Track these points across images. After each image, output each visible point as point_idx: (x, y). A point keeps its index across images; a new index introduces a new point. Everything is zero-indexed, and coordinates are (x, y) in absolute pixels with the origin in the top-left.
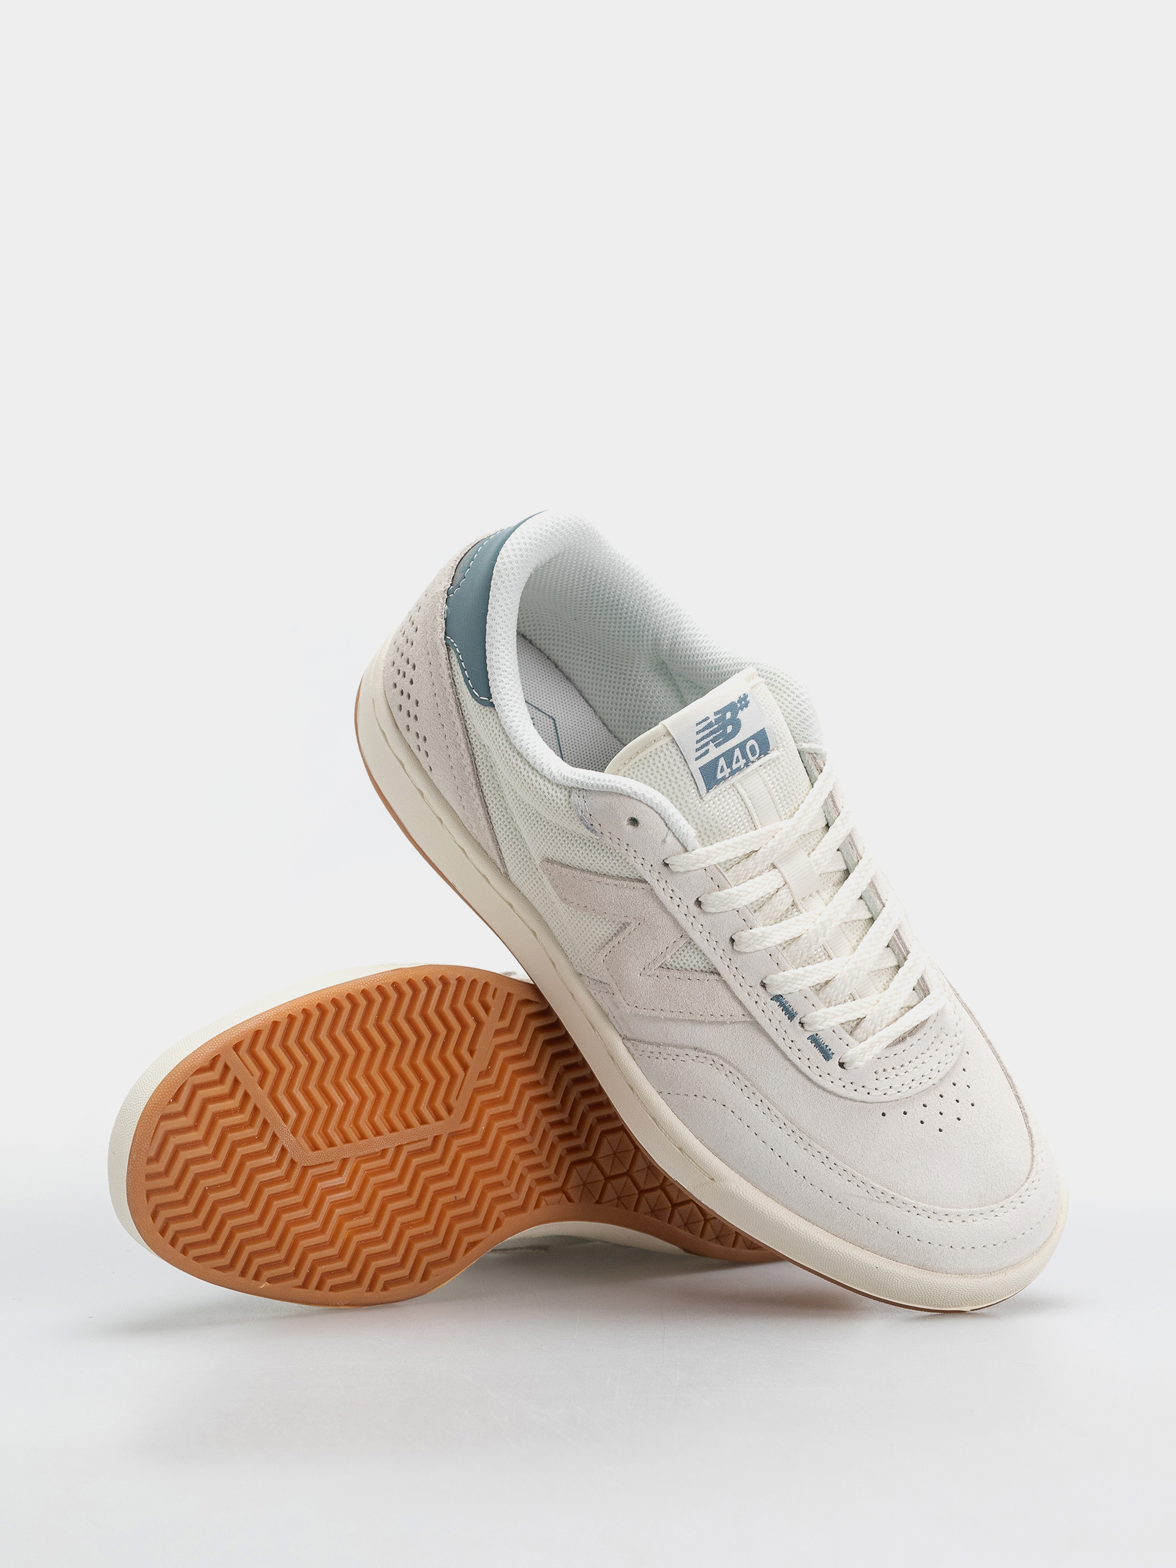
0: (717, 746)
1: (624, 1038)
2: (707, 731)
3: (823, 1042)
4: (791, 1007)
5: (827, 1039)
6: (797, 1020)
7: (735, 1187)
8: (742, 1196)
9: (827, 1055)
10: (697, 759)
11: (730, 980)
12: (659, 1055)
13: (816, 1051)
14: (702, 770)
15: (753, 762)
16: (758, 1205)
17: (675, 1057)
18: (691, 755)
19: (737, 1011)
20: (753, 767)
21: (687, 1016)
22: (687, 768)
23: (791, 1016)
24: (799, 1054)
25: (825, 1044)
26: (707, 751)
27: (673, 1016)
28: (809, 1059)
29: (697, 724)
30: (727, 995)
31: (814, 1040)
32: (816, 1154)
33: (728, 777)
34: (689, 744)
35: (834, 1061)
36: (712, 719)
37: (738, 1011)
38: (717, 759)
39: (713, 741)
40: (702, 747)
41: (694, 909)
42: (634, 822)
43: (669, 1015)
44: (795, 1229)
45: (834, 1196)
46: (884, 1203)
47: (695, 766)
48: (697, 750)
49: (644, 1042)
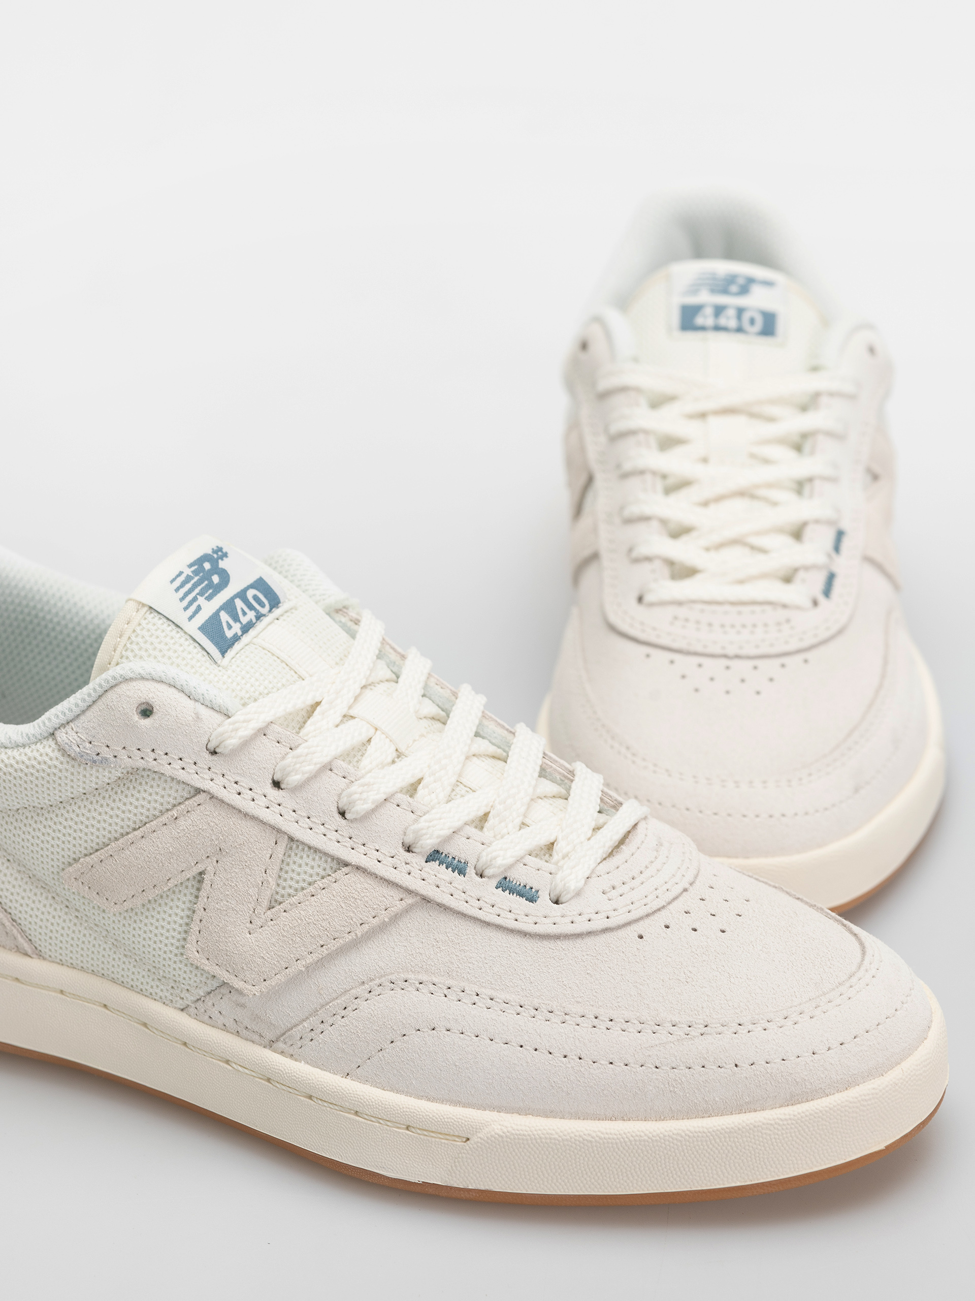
0: (209, 599)
1: (270, 1044)
2: (188, 586)
3: (518, 883)
4: (457, 860)
5: (520, 876)
6: (470, 871)
7: (499, 1127)
8: (513, 1132)
9: (530, 896)
10: (190, 618)
11: (364, 862)
12: (322, 1026)
13: (515, 898)
14: (202, 629)
15: (264, 615)
16: (540, 1132)
17: (343, 1013)
18: (181, 617)
19: (390, 898)
20: (265, 621)
21: (333, 946)
22: (183, 634)
23: (461, 870)
24: (496, 910)
25: (522, 885)
26: (199, 608)
27: (315, 957)
28: (510, 911)
29: (172, 582)
30: (368, 883)
31: (505, 884)
32: (580, 1020)
33: (242, 635)
34: (172, 605)
35: (544, 899)
36: (188, 572)
37: (393, 899)
38: (216, 615)
39: (201, 594)
40: (191, 603)
41: (273, 793)
42: (146, 712)
43: (310, 959)
44: (602, 1136)
45: (631, 1060)
46: (698, 1036)
47: (192, 628)
48: (186, 609)
49: (296, 1025)
